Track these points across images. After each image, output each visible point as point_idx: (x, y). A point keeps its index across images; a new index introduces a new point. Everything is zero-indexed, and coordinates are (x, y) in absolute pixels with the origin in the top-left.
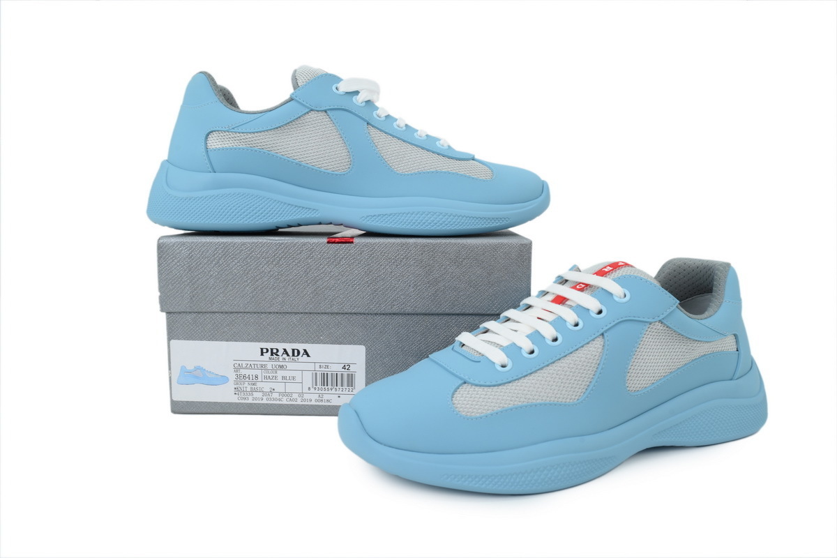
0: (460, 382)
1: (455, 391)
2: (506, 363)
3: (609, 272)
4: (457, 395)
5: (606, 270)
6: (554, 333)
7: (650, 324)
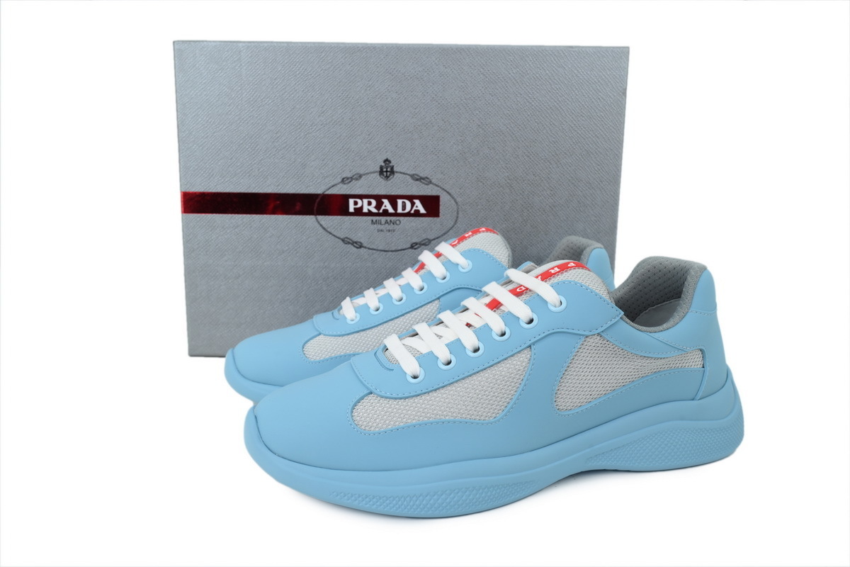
0: (366, 392)
1: (359, 401)
2: (418, 373)
3: (555, 274)
4: (359, 407)
5: (553, 271)
6: (475, 342)
7: (587, 337)
